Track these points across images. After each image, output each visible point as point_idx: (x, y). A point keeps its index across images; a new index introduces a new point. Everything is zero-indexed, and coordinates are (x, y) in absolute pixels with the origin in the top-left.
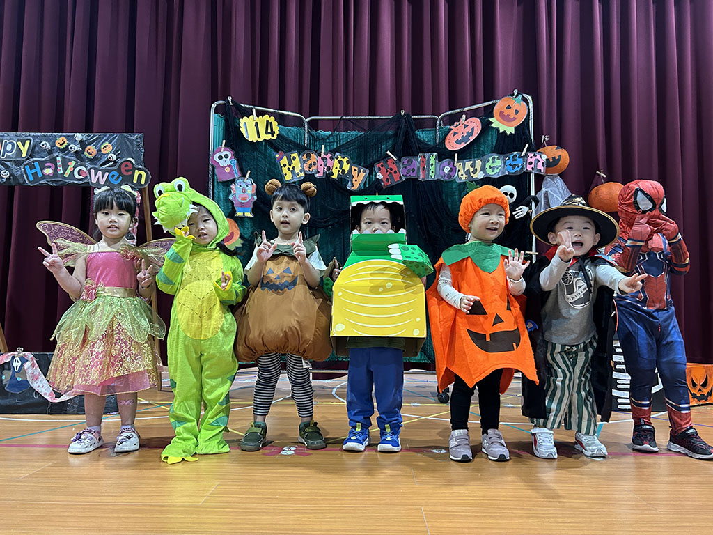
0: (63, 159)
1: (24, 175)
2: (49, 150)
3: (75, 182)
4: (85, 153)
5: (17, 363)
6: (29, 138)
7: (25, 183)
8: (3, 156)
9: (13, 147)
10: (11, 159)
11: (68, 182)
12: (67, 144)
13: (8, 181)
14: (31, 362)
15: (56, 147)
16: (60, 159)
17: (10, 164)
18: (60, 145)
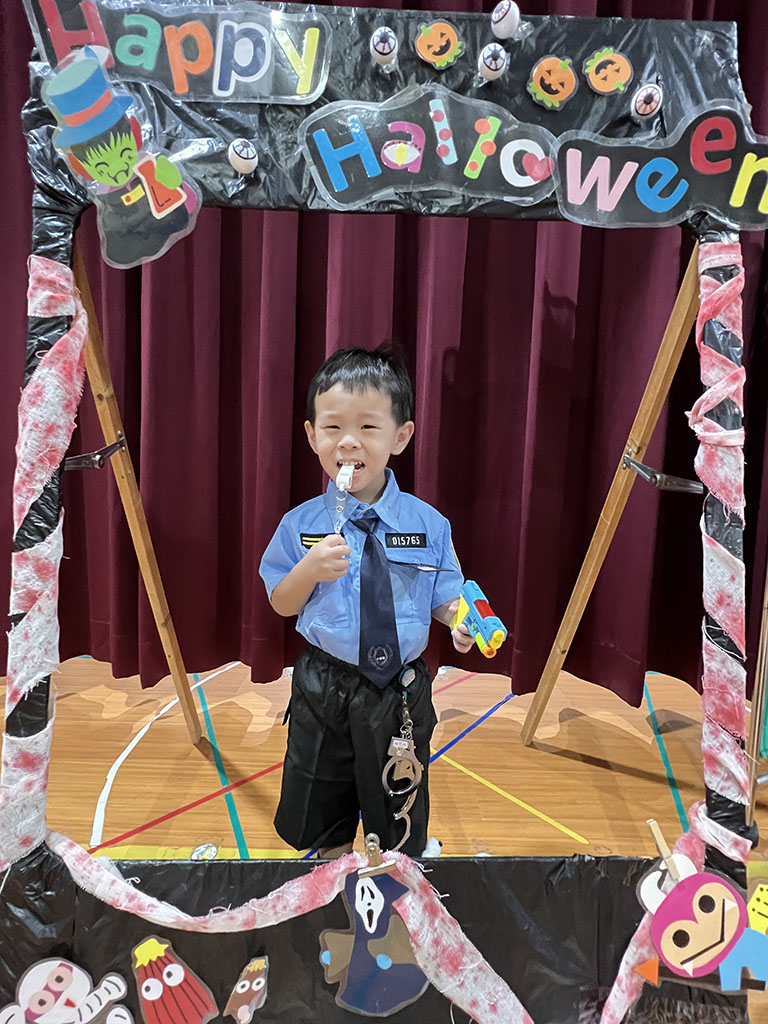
0: (453, 105)
1: (313, 169)
2: (391, 74)
3: (507, 199)
4: (534, 87)
5: (371, 900)
6: (315, 18)
7: (316, 199)
8: (223, 86)
9: (259, 49)
10: (258, 101)
11: (480, 200)
12: (460, 51)
13: (251, 188)
14: (421, 897)
15: (414, 63)
16: (442, 109)
17: (251, 120)
18: (435, 54)
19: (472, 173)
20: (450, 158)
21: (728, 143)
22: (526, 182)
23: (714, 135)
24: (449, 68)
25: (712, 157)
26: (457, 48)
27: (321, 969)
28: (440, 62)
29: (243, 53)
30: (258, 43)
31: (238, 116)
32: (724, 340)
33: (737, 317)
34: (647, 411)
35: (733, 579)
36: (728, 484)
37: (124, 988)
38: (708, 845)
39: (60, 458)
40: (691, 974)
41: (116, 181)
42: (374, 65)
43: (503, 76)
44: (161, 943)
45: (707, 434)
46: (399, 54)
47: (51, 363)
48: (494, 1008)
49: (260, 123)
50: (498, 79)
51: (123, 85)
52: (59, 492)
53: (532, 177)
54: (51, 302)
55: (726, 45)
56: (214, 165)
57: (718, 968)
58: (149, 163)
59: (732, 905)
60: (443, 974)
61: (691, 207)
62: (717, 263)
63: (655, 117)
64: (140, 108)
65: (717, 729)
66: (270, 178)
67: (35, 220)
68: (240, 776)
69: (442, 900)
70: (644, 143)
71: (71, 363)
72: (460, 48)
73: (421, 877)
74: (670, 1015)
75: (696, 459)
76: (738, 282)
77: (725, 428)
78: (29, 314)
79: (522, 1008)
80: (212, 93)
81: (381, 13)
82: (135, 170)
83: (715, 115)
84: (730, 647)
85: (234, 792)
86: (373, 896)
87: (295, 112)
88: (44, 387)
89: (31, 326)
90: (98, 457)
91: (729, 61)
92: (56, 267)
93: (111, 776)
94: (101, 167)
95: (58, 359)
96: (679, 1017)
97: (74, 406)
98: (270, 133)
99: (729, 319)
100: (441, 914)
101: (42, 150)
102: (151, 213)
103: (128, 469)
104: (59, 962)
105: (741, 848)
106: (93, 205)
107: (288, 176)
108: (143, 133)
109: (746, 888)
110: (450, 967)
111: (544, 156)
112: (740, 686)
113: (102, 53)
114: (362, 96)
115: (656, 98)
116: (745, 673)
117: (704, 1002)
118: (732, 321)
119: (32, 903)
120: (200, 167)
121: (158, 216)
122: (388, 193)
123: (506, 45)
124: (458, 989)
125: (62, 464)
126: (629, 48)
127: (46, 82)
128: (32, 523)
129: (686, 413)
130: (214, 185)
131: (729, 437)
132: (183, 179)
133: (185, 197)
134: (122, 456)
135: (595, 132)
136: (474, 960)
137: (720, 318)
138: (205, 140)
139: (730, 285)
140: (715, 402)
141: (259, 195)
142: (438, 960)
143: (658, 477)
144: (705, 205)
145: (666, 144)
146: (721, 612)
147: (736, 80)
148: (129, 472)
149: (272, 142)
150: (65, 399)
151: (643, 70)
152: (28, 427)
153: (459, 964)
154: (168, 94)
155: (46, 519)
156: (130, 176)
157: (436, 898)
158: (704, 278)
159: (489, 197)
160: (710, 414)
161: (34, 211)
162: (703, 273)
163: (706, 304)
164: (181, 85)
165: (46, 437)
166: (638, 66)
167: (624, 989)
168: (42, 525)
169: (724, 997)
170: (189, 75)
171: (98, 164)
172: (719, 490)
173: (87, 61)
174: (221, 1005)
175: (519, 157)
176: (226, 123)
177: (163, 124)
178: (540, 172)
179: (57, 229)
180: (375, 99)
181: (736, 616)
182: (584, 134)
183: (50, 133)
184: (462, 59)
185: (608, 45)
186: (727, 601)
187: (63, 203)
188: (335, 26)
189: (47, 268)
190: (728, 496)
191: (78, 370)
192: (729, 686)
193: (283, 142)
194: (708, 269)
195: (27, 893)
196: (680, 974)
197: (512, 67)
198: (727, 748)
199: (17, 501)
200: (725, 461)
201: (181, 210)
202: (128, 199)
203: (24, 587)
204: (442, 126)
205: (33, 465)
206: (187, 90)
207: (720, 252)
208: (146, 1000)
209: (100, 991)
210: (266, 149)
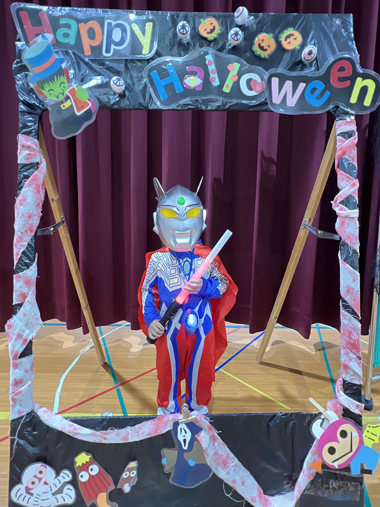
0: (217, 58)
1: (151, 90)
2: (188, 43)
3: (243, 102)
4: (256, 48)
5: (185, 434)
6: (151, 18)
7: (153, 104)
8: (108, 51)
9: (124, 34)
10: (124, 58)
11: (230, 103)
12: (220, 31)
13: (122, 100)
14: (208, 432)
15: (198, 38)
16: (211, 59)
17: (121, 67)
18: (208, 33)
19: (226, 90)
20: (216, 83)
21: (348, 73)
22: (252, 93)
23: (342, 69)
24: (215, 40)
25: (341, 79)
26: (218, 30)
27: (162, 466)
28: (211, 37)
29: (117, 35)
30: (124, 30)
31: (115, 65)
32: (348, 167)
33: (355, 156)
34: (313, 201)
35: (354, 281)
36: (351, 236)
37: (71, 476)
38: (344, 407)
39: (35, 229)
40: (337, 467)
41: (58, 97)
42: (179, 39)
43: (241, 43)
44: (87, 455)
45: (341, 212)
46: (190, 34)
47: (30, 185)
48: (243, 483)
49: (125, 68)
50: (238, 44)
51: (60, 52)
52: (35, 246)
53: (256, 91)
54: (28, 157)
55: (348, 25)
56: (104, 89)
57: (350, 465)
58: (74, 89)
59: (355, 434)
60: (220, 469)
61: (331, 103)
62: (344, 130)
63: (314, 61)
64: (68, 63)
65: (348, 352)
66: (131, 95)
67: (20, 118)
68: (124, 380)
69: (218, 434)
70: (308, 73)
71: (39, 186)
72: (220, 30)
73: (208, 423)
74: (327, 486)
75: (336, 224)
76: (355, 139)
77: (350, 209)
78: (18, 162)
79: (257, 483)
80: (102, 54)
81: (182, 14)
82: (67, 92)
83: (343, 60)
84: (353, 313)
85: (120, 387)
86: (186, 432)
87: (142, 63)
88: (26, 197)
89: (19, 168)
90: (52, 229)
91: (349, 33)
92: (30, 140)
93: (62, 381)
94: (51, 92)
95: (33, 183)
96: (331, 487)
97: (41, 205)
98: (130, 73)
99: (351, 157)
100: (218, 441)
101: (23, 84)
102: (75, 113)
103: (66, 233)
104: (40, 464)
105: (360, 408)
106: (47, 109)
107: (139, 93)
108: (70, 74)
109: (362, 426)
110: (223, 465)
111: (261, 81)
112: (358, 331)
113: (50, 37)
114: (173, 54)
115: (314, 52)
116: (360, 325)
117: (342, 480)
118: (352, 157)
119: (27, 437)
120: (97, 90)
121: (78, 114)
122: (187, 100)
123: (242, 28)
124: (226, 475)
125: (36, 232)
126: (300, 28)
127: (24, 52)
128: (23, 260)
129: (331, 202)
130: (104, 99)
131: (351, 213)
132: (89, 96)
133: (90, 105)
134: (63, 228)
135: (285, 69)
136: (234, 461)
137: (346, 157)
138: (99, 77)
139: (351, 140)
140: (344, 197)
141: (125, 104)
142: (217, 462)
143: (319, 232)
144: (338, 102)
145: (319, 73)
146: (349, 297)
147: (352, 42)
148: (67, 235)
149: (131, 78)
150: (36, 202)
151: (308, 38)
152: (20, 216)
153: (227, 464)
154: (81, 55)
155: (29, 258)
156: (65, 95)
157: (215, 433)
158: (339, 138)
159: (235, 101)
160: (342, 202)
161: (19, 113)
162: (338, 135)
163: (339, 150)
164: (87, 52)
165: (28, 220)
166: (305, 36)
167: (306, 475)
168: (27, 261)
169: (352, 477)
170: (91, 47)
171: (50, 90)
172: (347, 239)
173: (43, 41)
174: (116, 483)
175: (249, 82)
176: (109, 69)
177: (79, 70)
178: (259, 89)
179: (30, 121)
180: (180, 55)
181: (356, 298)
182: (280, 70)
183: (26, 76)
184: (221, 35)
185: (291, 26)
186: (351, 291)
187: (33, 109)
188: (160, 21)
189: (27, 140)
190: (351, 242)
191: (42, 188)
192: (353, 331)
193: (137, 77)
194: (340, 133)
195: (25, 433)
196: (331, 467)
197: (245, 39)
198: (353, 360)
199: (15, 250)
200: (350, 225)
201: (89, 111)
202: (64, 106)
203: (20, 291)
204: (212, 67)
205: (22, 233)
206: (90, 53)
207: (346, 125)
208: (81, 482)
209: (60, 478)
210: (129, 81)
